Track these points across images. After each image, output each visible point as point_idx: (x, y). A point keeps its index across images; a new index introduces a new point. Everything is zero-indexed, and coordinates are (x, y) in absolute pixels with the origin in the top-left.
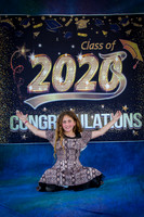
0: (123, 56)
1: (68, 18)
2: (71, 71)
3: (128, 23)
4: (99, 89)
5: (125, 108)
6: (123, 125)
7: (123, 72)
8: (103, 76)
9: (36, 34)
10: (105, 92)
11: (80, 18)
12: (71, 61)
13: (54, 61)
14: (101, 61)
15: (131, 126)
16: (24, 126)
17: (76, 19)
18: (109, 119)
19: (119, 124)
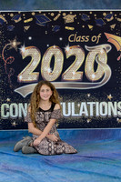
0: (108, 48)
1: (56, 13)
2: (59, 62)
3: (112, 18)
4: (85, 78)
5: (110, 97)
6: (107, 113)
7: (108, 63)
8: (89, 67)
10: (91, 81)
11: (67, 13)
12: (59, 53)
13: (43, 52)
14: (86, 53)
15: (115, 114)
16: (14, 113)
17: (64, 14)
18: (94, 107)
19: (104, 112)
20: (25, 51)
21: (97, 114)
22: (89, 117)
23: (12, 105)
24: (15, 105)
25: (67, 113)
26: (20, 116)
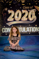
0: (35, 10)
2: (20, 15)
3: (36, 1)
4: (28, 20)
5: (36, 25)
6: (35, 31)
7: (35, 15)
8: (30, 16)
9: (10, 4)
10: (30, 21)
12: (20, 12)
13: (15, 12)
14: (29, 12)
15: (38, 31)
16: (6, 31)
18: (31, 29)
20: (9, 12)
21: (32, 31)
22: (30, 32)
23: (5, 28)
25: (23, 31)
26: (8, 32)
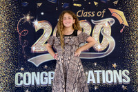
0: (112, 22)
5: (115, 65)
6: (113, 80)
7: (111, 35)
10: (97, 52)
16: (27, 81)
18: (101, 75)
19: (110, 80)
21: (104, 82)
22: (96, 85)
23: (25, 74)
24: (28, 73)
26: (33, 84)
